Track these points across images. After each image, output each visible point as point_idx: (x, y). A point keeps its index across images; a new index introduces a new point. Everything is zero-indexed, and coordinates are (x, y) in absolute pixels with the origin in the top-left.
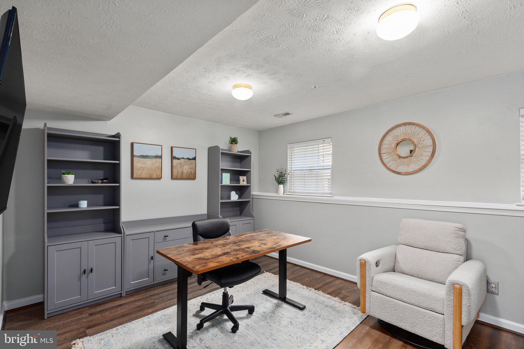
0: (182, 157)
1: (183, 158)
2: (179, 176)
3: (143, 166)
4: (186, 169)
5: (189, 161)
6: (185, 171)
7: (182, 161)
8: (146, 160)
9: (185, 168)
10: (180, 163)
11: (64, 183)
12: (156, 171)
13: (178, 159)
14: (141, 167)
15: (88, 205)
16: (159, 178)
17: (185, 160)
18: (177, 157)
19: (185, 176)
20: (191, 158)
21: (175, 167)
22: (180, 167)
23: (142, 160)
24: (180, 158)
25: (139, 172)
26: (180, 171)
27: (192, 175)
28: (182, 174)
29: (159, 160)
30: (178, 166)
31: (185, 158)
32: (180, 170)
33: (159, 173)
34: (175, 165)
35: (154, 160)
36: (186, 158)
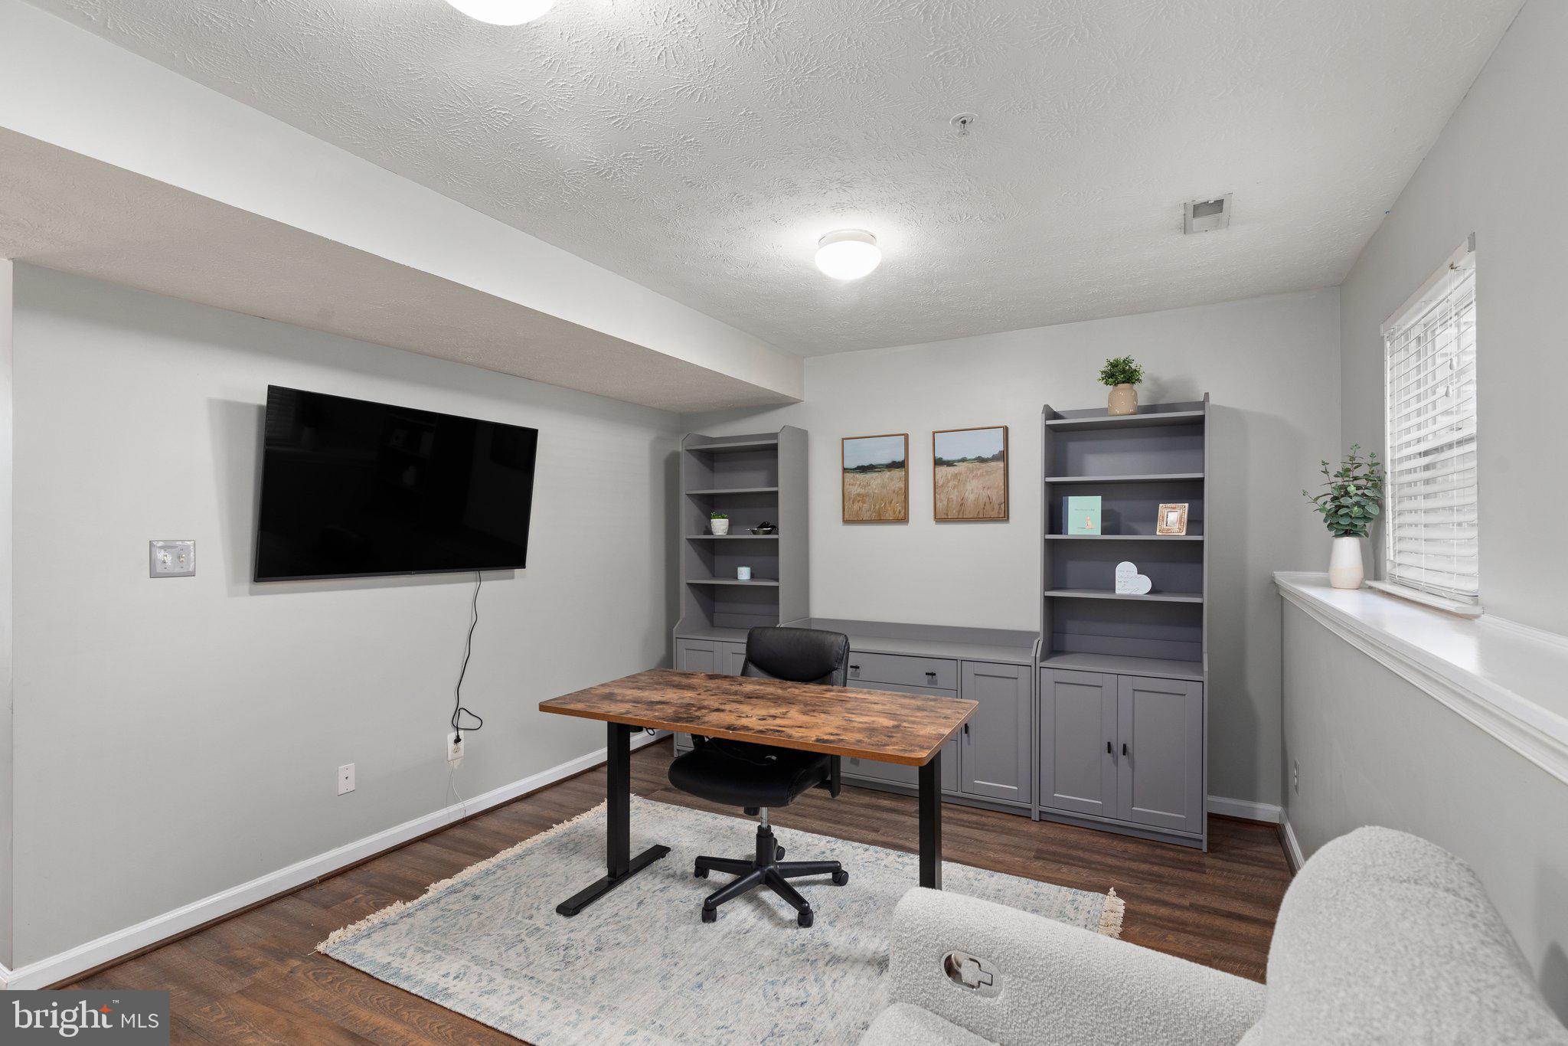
0: (960, 458)
1: (964, 460)
2: (953, 514)
3: (862, 491)
4: (976, 489)
5: (983, 465)
6: (971, 497)
7: (962, 467)
8: (869, 476)
9: (969, 487)
10: (956, 476)
11: (712, 534)
12: (891, 502)
13: (950, 464)
14: (859, 495)
15: (753, 576)
16: (903, 519)
17: (971, 465)
18: (945, 458)
19: (970, 512)
20: (990, 456)
21: (942, 486)
22: (954, 487)
23: (860, 476)
24: (954, 461)
25: (856, 507)
26: (955, 498)
27: (994, 509)
28: (962, 505)
29: (898, 473)
30: (950, 484)
31: (970, 460)
32: (954, 495)
33: (899, 507)
34: (941, 483)
35: (887, 474)
36: (974, 459)
